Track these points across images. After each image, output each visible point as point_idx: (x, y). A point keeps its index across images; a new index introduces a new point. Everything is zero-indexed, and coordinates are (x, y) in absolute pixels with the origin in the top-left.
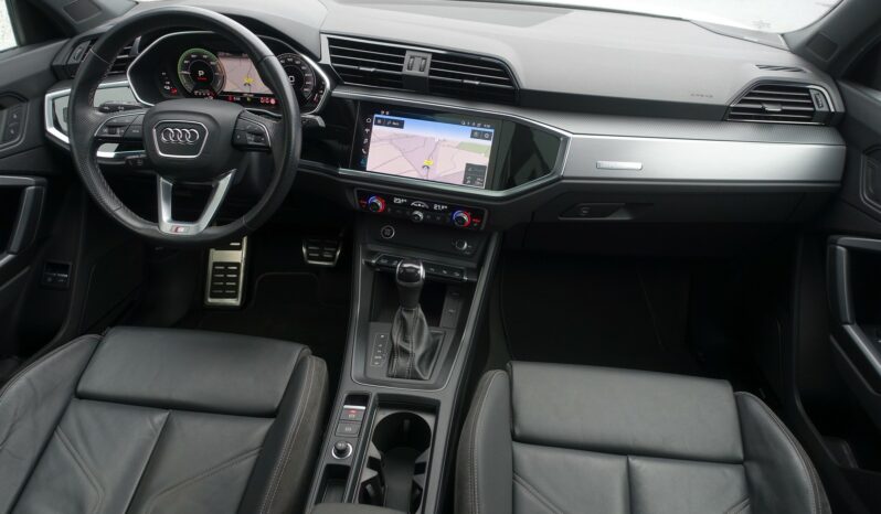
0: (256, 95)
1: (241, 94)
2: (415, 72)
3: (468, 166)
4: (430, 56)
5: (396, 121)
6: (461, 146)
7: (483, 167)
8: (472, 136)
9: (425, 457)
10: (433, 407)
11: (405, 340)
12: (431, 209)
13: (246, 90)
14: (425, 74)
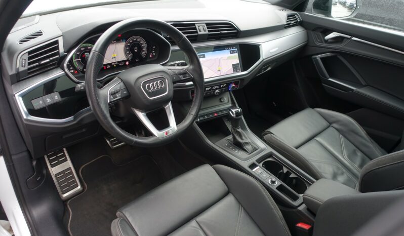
0: (118, 62)
1: (111, 64)
2: (203, 32)
3: (233, 65)
4: (205, 25)
5: (201, 55)
6: (228, 58)
7: (238, 64)
8: (231, 53)
9: (285, 170)
10: (270, 155)
11: (242, 139)
12: (220, 88)
13: (113, 61)
14: (207, 32)
